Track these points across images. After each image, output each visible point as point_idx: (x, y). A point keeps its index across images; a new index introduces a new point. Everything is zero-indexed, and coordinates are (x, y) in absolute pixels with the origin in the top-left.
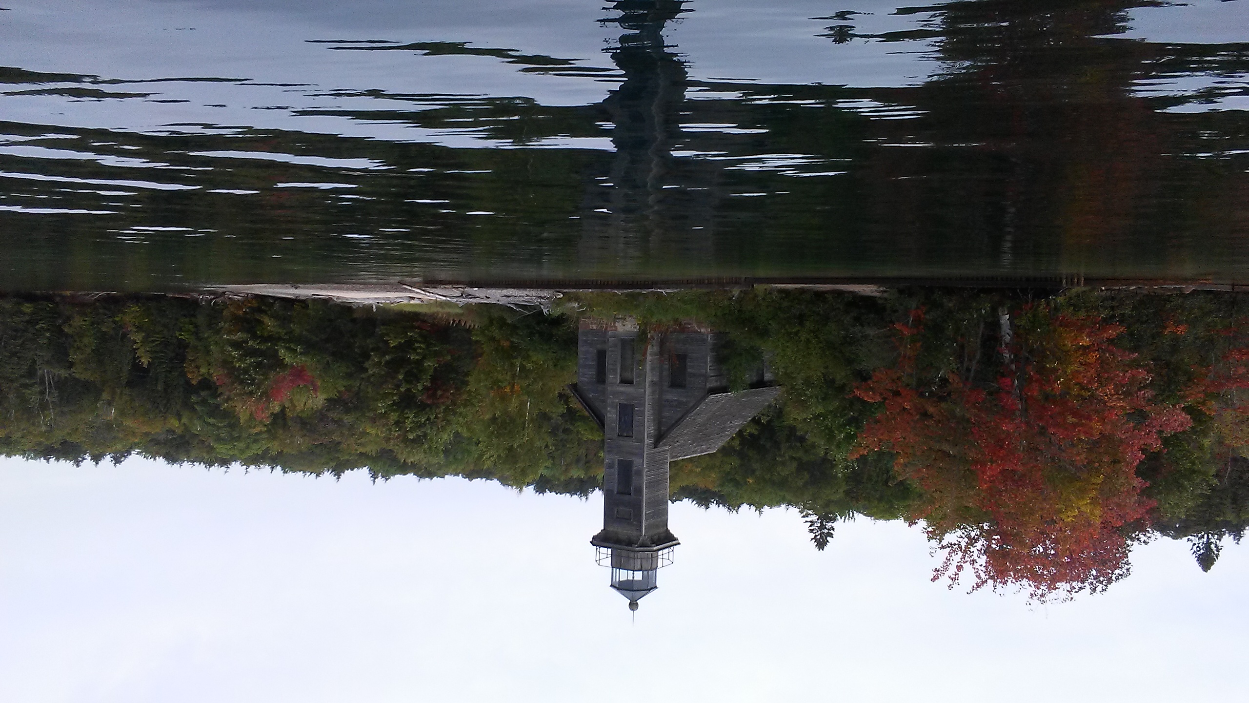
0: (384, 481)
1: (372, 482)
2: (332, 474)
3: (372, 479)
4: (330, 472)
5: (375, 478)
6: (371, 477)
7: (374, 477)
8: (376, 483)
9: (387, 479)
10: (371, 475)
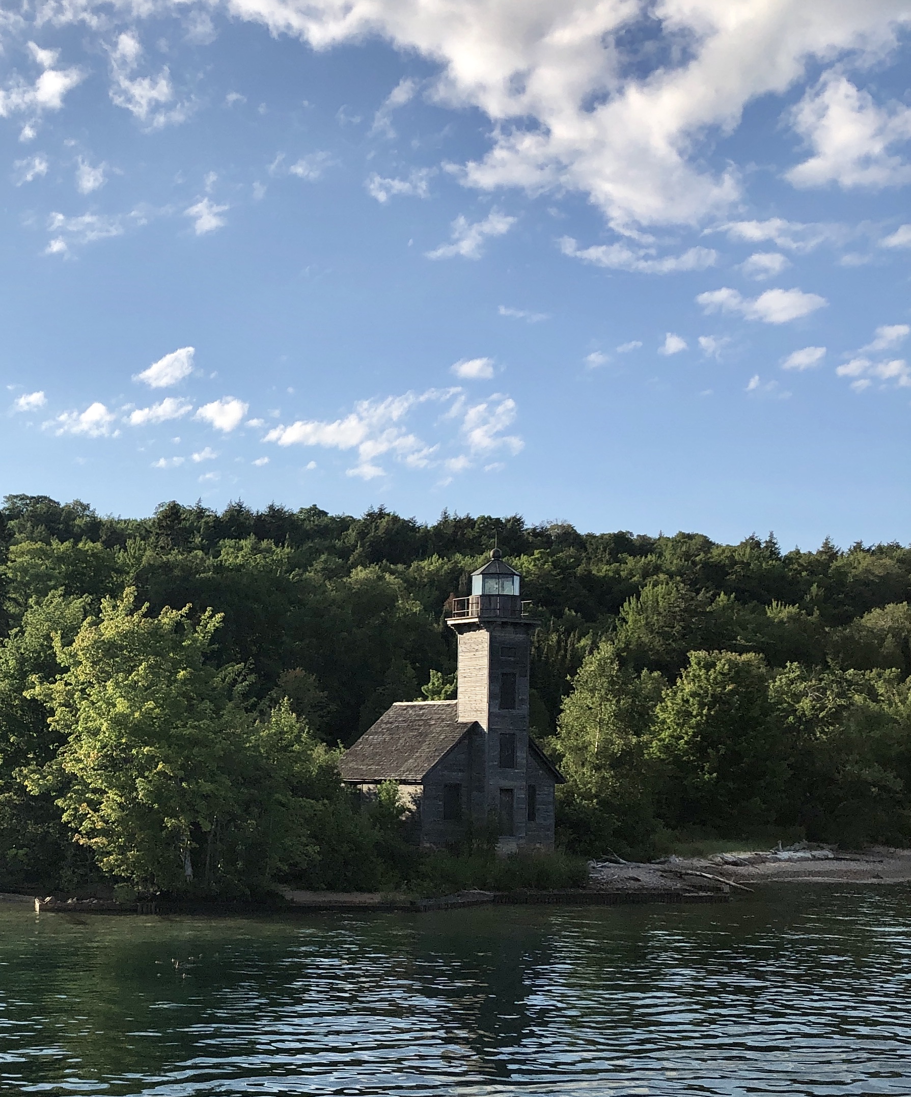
0: (756, 535)
1: (775, 536)
2: (837, 549)
3: (775, 541)
4: (840, 553)
5: (770, 541)
6: (775, 544)
7: (771, 544)
8: (769, 535)
9: (752, 538)
10: (776, 546)
